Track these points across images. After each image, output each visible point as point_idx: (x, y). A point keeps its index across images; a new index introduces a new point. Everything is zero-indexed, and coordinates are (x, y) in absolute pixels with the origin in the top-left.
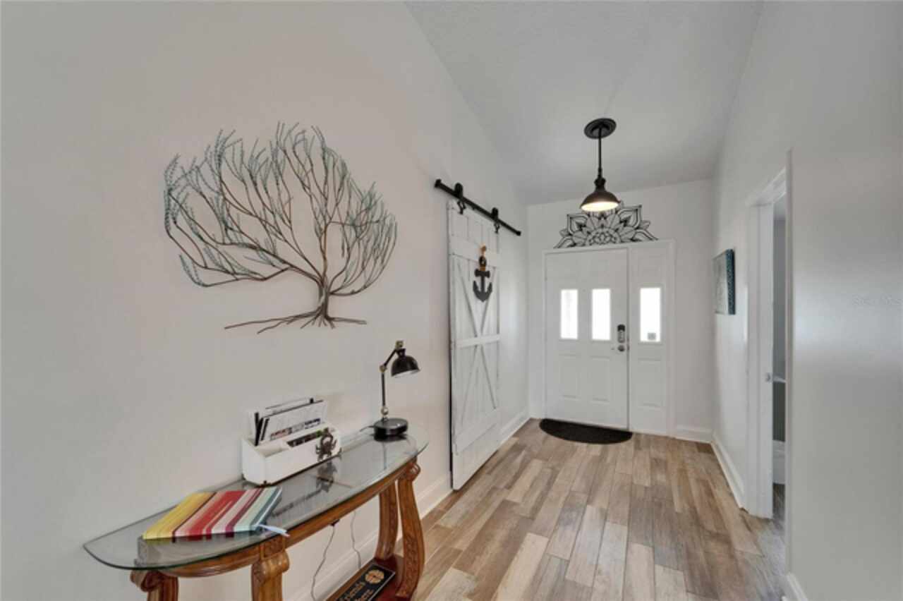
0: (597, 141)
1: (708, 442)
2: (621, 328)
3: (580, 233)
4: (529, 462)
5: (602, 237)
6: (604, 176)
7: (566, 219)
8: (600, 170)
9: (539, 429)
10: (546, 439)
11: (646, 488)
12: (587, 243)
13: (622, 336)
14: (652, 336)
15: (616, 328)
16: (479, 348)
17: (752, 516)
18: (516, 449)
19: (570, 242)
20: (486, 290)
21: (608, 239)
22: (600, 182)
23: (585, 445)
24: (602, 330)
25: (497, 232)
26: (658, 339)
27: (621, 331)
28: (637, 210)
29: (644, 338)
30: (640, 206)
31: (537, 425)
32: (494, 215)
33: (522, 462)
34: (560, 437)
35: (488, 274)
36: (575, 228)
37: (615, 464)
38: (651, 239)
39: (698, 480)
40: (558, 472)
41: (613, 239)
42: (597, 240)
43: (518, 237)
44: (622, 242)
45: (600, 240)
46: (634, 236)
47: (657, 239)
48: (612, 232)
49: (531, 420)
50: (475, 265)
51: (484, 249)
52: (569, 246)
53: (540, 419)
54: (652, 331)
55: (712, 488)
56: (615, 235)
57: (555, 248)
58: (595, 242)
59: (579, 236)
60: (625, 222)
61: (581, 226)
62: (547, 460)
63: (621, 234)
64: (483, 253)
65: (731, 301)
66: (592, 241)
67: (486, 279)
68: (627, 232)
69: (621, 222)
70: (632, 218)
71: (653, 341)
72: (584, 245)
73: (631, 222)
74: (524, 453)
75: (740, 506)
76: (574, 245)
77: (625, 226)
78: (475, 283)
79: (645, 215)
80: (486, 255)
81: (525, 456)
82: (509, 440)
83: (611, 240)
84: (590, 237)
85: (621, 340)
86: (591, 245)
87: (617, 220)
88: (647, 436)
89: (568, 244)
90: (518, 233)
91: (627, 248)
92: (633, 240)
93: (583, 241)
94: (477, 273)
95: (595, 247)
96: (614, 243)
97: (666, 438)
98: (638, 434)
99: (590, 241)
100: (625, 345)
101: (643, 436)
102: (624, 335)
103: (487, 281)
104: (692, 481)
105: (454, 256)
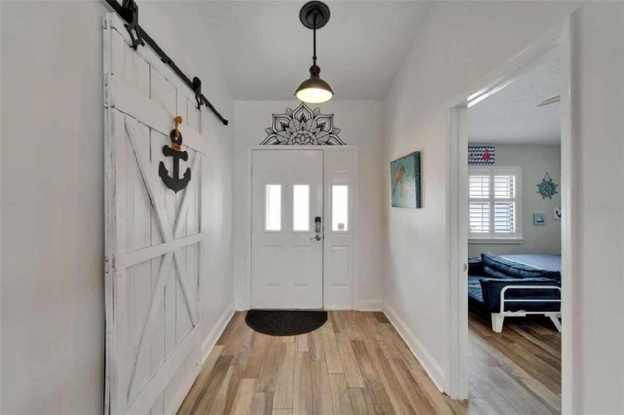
0: (312, 31)
1: (380, 310)
2: (318, 220)
3: (284, 132)
4: (237, 386)
5: (303, 138)
6: (318, 64)
7: (271, 119)
8: (315, 58)
9: (246, 326)
10: (253, 338)
11: (362, 389)
12: (290, 142)
13: (319, 227)
14: (341, 226)
15: (314, 220)
16: (168, 259)
17: (454, 400)
18: (221, 365)
19: (275, 141)
20: (181, 176)
21: (307, 140)
22: (315, 71)
23: (292, 338)
24: (302, 222)
25: (199, 108)
26: (346, 229)
27: (318, 222)
28: (330, 118)
29: (335, 228)
30: (333, 115)
31: (242, 319)
32: (195, 85)
33: (230, 386)
34: (267, 333)
35: (185, 156)
36: (280, 127)
37: (325, 361)
38: (341, 144)
39: (394, 360)
40: (273, 393)
41: (311, 141)
42: (298, 140)
43: (225, 126)
44: (319, 144)
45: (301, 141)
46: (329, 139)
47: (345, 144)
48: (311, 135)
49: (237, 314)
50: (162, 140)
51: (178, 120)
52: (273, 144)
53: (245, 311)
54: (341, 222)
55: (409, 369)
56: (313, 137)
57: (260, 144)
58: (296, 142)
59: (283, 135)
60: (321, 127)
61: (284, 127)
62: (258, 376)
63: (318, 137)
64: (177, 126)
65: (418, 197)
66: (294, 141)
67: (181, 161)
68: (323, 136)
69: (318, 127)
70: (326, 124)
71: (341, 230)
72: (287, 144)
73: (326, 127)
74: (231, 370)
75: (442, 391)
76: (278, 143)
77: (321, 130)
78: (162, 165)
79: (337, 123)
80: (181, 128)
81: (233, 375)
82: (213, 350)
83: (309, 142)
84: (292, 137)
85: (317, 231)
86: (293, 144)
87: (315, 125)
88: (338, 312)
89: (272, 142)
90: (225, 122)
91: (323, 150)
92: (327, 143)
93: (287, 140)
94: (166, 151)
95: (296, 146)
96: (313, 144)
97: (352, 311)
98: (332, 312)
99: (292, 140)
100: (320, 235)
101: (335, 314)
102: (320, 225)
103: (183, 166)
104: (391, 362)
105: (114, 110)
